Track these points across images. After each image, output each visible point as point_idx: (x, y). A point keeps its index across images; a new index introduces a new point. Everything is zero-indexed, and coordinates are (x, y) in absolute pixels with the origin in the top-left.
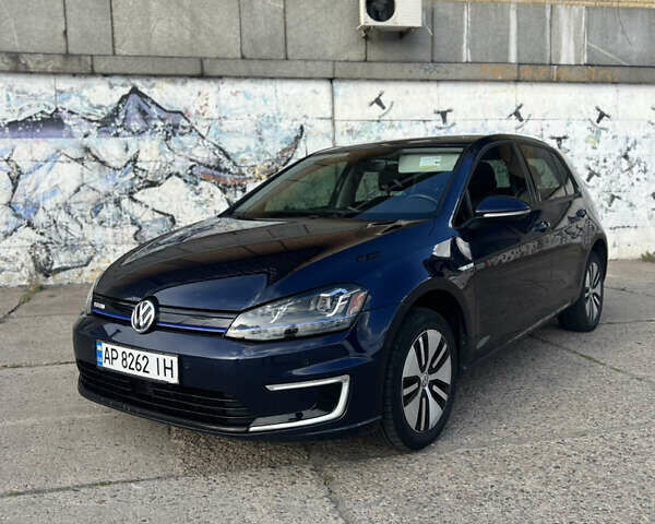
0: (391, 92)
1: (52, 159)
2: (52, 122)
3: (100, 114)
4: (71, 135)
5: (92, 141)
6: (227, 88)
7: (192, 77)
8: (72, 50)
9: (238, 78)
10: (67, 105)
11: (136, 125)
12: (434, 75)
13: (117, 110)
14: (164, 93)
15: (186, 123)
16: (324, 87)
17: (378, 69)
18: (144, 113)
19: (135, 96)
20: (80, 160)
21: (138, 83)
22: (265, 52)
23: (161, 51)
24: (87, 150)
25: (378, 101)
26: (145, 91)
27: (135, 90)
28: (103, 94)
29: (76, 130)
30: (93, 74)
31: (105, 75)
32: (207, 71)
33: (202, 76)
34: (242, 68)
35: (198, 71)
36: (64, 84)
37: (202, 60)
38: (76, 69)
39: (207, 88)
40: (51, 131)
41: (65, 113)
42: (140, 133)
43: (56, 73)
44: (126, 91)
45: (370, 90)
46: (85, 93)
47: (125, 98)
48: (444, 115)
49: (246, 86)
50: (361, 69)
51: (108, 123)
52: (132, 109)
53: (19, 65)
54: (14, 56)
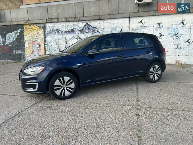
0: (145, 19)
1: (72, 38)
2: (72, 31)
3: (81, 29)
4: (76, 34)
5: (79, 35)
6: (105, 21)
7: (98, 20)
8: (76, 16)
9: (108, 19)
10: (75, 28)
11: (87, 31)
13: (84, 28)
14: (93, 24)
15: (96, 30)
16: (127, 20)
17: (141, 14)
18: (89, 28)
19: (87, 25)
21: (88, 22)
22: (114, 12)
23: (92, 15)
24: (78, 36)
25: (141, 22)
26: (89, 23)
27: (87, 24)
28: (81, 25)
29: (76, 32)
30: (79, 21)
31: (82, 21)
32: (101, 18)
33: (100, 19)
34: (108, 17)
35: (99, 18)
36: (75, 23)
37: (100, 16)
38: (76, 20)
39: (101, 22)
40: (72, 33)
41: (75, 29)
42: (88, 32)
43: (73, 21)
44: (85, 24)
45: (139, 19)
46: (78, 25)
47: (85, 25)
48: (159, 24)
49: (110, 21)
50: (136, 14)
51: (82, 31)
52: (86, 28)
53: (67, 20)
54: (66, 18)
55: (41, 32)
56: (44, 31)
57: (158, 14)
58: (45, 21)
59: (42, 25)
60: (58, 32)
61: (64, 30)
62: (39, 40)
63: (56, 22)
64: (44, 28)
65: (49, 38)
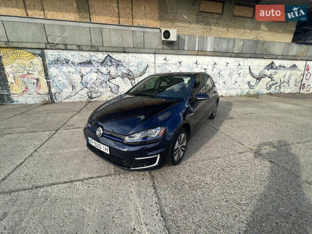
0: (169, 57)
1: (91, 72)
2: (89, 63)
3: (100, 61)
4: (94, 66)
5: (99, 68)
6: (130, 55)
7: (122, 52)
8: (93, 45)
9: (133, 53)
10: (93, 59)
11: (109, 64)
12: (179, 53)
13: (104, 60)
14: (116, 56)
15: (120, 63)
16: (153, 55)
17: (166, 51)
18: (111, 61)
19: (108, 57)
20: (97, 72)
21: (109, 53)
22: (139, 46)
23: (114, 46)
24: (98, 70)
25: (165, 59)
26: (111, 55)
27: (108, 55)
28: (101, 56)
29: (95, 65)
30: (98, 51)
31: (101, 51)
32: (125, 51)
33: (124, 52)
34: (133, 50)
35: (123, 50)
36: (92, 53)
37: (124, 48)
38: (94, 50)
39: (126, 55)
40: (90, 65)
41: (92, 61)
42: (110, 66)
43: (89, 51)
44: (106, 55)
45: (164, 56)
46: (97, 56)
47: (106, 57)
48: (180, 63)
49: (135, 55)
50: (162, 51)
51: (102, 63)
52: (108, 60)
53: (80, 48)
54: (79, 46)
55: (38, 61)
56: (44, 60)
57: (180, 53)
58: (43, 46)
59: (38, 52)
60: (67, 63)
61: (77, 61)
62: (36, 73)
63: (63, 50)
64: (43, 56)
65: (52, 71)
